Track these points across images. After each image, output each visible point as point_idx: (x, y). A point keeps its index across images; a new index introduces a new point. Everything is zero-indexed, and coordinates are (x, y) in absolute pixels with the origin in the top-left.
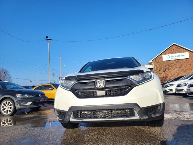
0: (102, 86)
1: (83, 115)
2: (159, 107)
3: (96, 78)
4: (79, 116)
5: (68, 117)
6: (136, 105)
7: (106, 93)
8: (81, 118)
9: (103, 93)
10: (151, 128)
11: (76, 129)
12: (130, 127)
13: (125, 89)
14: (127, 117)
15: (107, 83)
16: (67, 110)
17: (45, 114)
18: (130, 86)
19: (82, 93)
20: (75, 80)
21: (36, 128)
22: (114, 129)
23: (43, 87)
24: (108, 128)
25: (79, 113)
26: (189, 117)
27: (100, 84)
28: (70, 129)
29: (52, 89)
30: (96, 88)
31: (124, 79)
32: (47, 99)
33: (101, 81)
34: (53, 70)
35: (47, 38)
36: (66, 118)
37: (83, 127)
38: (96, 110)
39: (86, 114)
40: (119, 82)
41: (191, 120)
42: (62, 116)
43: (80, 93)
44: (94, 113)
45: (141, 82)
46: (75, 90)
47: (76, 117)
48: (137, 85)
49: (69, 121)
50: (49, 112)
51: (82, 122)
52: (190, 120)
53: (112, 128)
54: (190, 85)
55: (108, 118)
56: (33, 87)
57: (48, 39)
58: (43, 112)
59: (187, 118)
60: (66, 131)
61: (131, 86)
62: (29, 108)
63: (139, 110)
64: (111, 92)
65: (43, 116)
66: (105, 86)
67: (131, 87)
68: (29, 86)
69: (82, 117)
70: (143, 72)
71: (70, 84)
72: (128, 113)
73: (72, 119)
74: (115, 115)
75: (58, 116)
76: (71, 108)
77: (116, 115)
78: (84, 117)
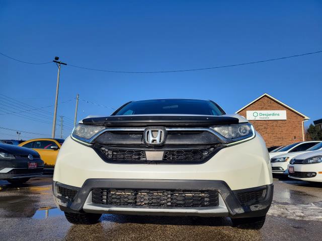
0: (158, 142)
1: (113, 199)
2: (264, 192)
3: (147, 126)
4: (105, 201)
5: (79, 201)
6: (224, 184)
7: (165, 156)
8: (107, 204)
9: (159, 155)
10: (241, 231)
11: (93, 226)
12: (200, 227)
13: (202, 151)
14: (202, 208)
15: (168, 136)
16: (80, 186)
17: (34, 194)
18: (212, 145)
19: (114, 153)
20: (103, 125)
21: (10, 219)
22: (171, 229)
23: (39, 144)
24: (159, 226)
25: (105, 193)
26: (302, 215)
27: (155, 137)
28: (82, 226)
29: (55, 149)
30: (146, 144)
31: (202, 131)
32: (43, 165)
33: (158, 131)
34: (62, 117)
35: (57, 61)
36: (75, 203)
37: (109, 222)
38: (141, 189)
39: (120, 198)
40: (193, 136)
41: (308, 220)
42: (67, 197)
43: (110, 153)
44: (136, 195)
45: (233, 140)
46: (102, 145)
47: (96, 201)
48: (227, 145)
49: (82, 210)
50: (45, 189)
51: (110, 212)
52: (305, 221)
53: (166, 227)
54: (295, 159)
55: (164, 208)
56: (21, 142)
57: (59, 63)
58: (32, 188)
59: (300, 216)
60: (73, 229)
61: (215, 146)
62: (5, 179)
63: (229, 194)
64: (173, 155)
65: (30, 195)
66: (164, 142)
67: (215, 148)
68: (12, 140)
69: (110, 203)
70: (239, 123)
71: (91, 133)
72: (206, 199)
73: (88, 206)
74: (178, 202)
75: (58, 197)
76: (88, 182)
77: (181, 202)
78: (115, 202)
